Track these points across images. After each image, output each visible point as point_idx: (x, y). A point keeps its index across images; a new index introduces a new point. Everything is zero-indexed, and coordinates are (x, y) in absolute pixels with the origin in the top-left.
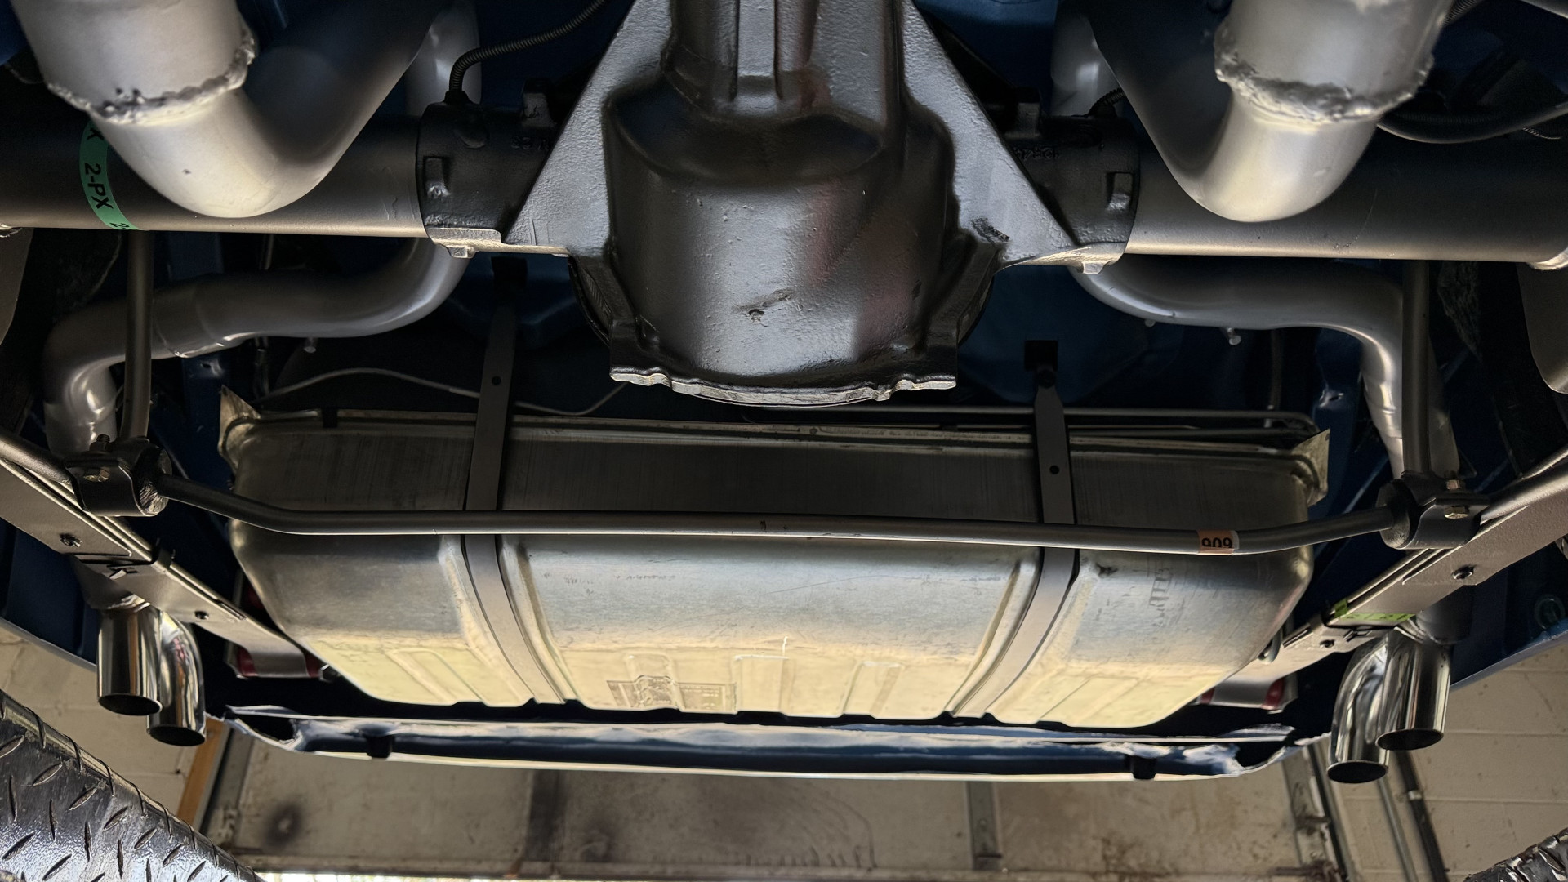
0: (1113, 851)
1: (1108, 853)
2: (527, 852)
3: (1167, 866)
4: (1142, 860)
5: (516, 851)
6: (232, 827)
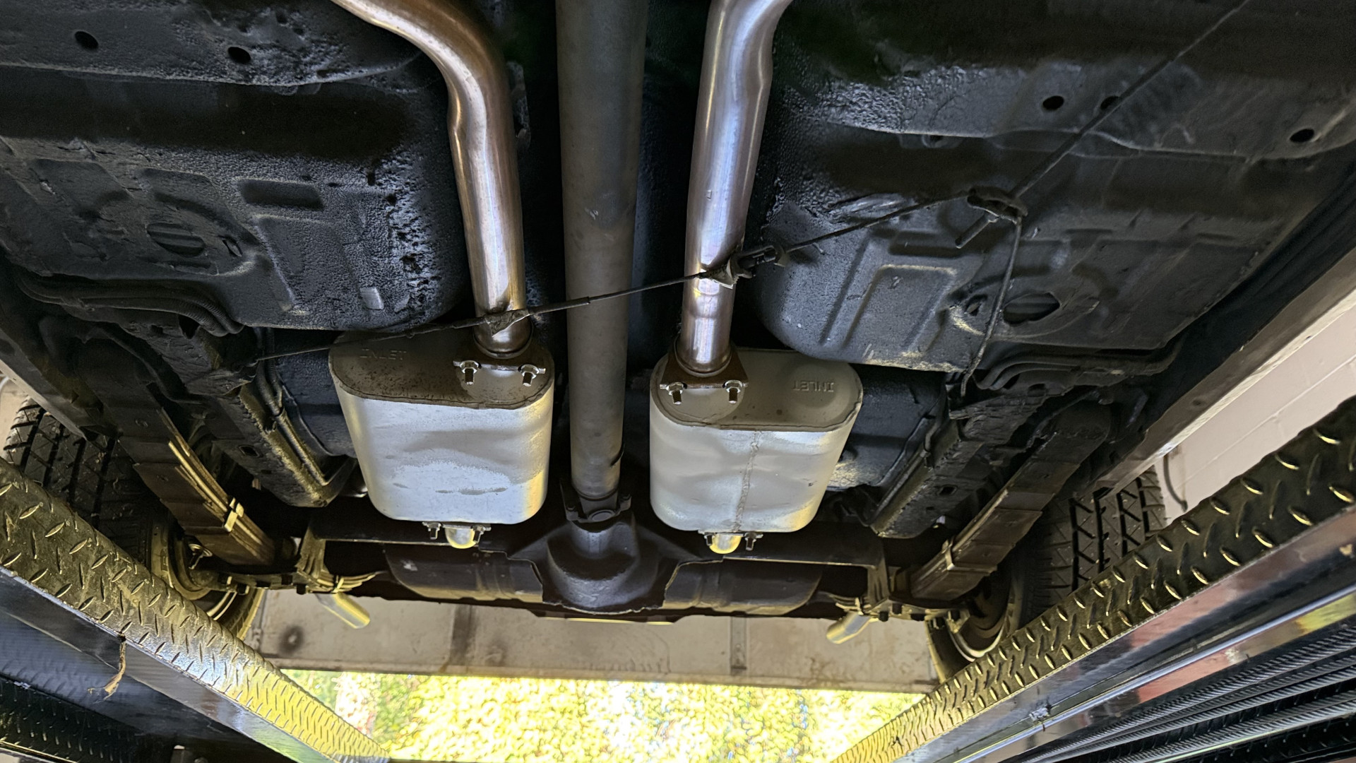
0: (817, 665)
1: (815, 667)
2: (450, 659)
3: (849, 676)
4: (834, 672)
5: (444, 658)
6: (258, 640)
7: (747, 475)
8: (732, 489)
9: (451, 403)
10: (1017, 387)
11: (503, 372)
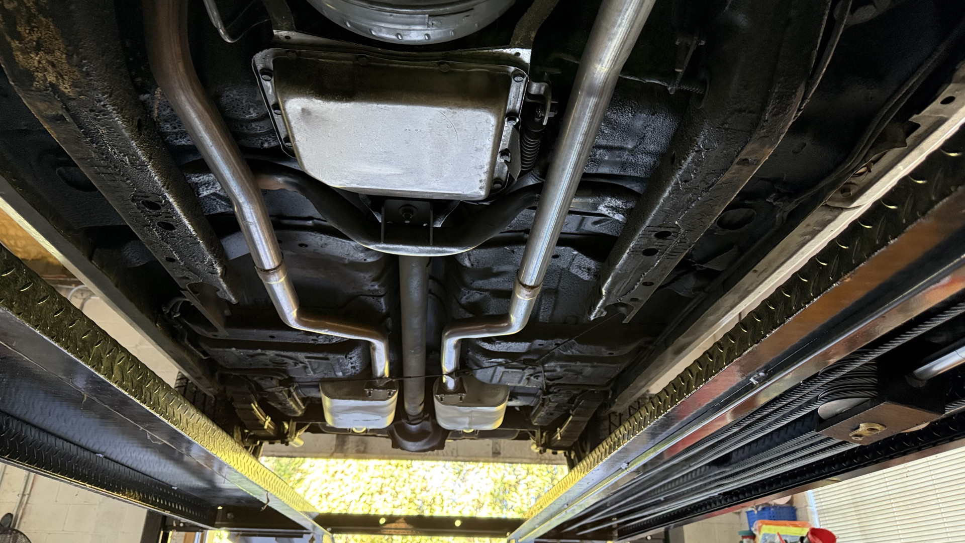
7: (470, 417)
8: (467, 420)
9: (363, 400)
10: (560, 392)
11: (381, 390)
